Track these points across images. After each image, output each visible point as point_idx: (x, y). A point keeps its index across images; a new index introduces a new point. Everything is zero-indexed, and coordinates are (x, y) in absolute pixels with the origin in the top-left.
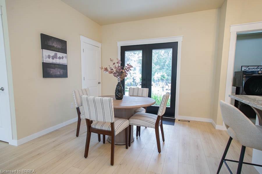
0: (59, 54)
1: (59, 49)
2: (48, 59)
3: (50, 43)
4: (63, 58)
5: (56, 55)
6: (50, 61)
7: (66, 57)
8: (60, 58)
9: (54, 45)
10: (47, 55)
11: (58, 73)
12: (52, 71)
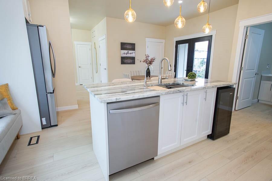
0: (130, 52)
1: (130, 49)
2: (123, 55)
3: (125, 46)
4: (132, 53)
5: (128, 52)
6: (125, 55)
7: (135, 53)
8: (130, 53)
9: (127, 47)
10: (123, 53)
11: (129, 62)
12: (126, 61)
